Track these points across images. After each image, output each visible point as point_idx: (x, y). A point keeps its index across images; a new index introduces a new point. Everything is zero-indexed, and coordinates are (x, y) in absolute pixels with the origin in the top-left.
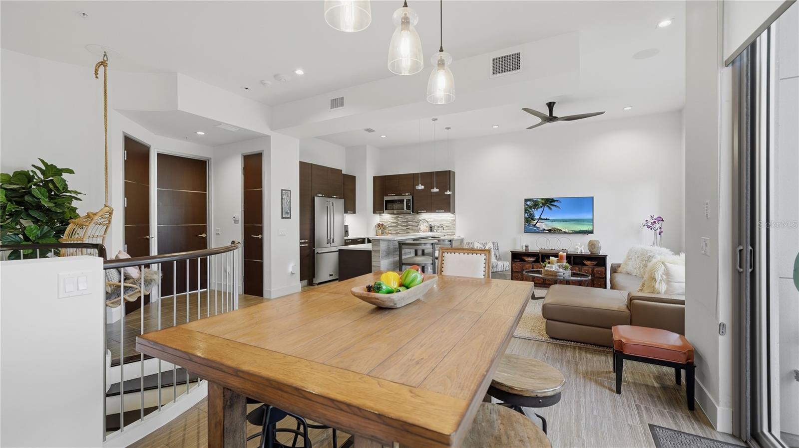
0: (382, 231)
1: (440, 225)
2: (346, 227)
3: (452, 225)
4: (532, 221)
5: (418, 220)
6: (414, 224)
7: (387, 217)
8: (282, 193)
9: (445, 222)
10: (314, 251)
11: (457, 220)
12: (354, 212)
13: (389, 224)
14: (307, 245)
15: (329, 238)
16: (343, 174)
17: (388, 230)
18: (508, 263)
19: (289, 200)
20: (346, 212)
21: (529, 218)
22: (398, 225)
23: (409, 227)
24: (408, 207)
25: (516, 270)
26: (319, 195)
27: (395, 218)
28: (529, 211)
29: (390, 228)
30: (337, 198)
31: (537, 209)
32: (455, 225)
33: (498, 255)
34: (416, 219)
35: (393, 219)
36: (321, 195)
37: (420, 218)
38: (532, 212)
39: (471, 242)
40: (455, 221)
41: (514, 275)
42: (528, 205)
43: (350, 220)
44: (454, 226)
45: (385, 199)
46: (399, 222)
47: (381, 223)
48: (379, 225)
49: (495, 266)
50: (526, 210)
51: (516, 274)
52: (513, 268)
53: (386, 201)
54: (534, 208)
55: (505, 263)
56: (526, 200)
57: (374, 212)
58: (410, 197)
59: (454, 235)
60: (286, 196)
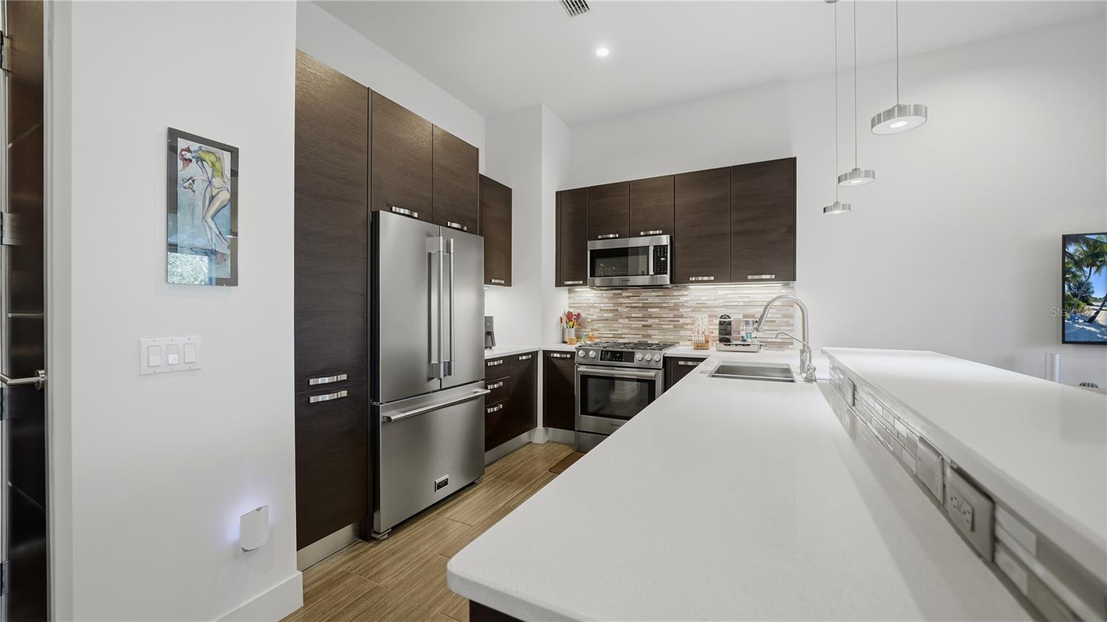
0: (577, 331)
1: (745, 316)
2: (489, 320)
3: (785, 316)
4: (1083, 305)
6: (665, 313)
7: (589, 297)
8: (172, 149)
9: (760, 309)
10: (375, 411)
12: (508, 283)
13: (594, 314)
14: (344, 393)
15: (434, 361)
16: (480, 174)
17: (592, 330)
19: (225, 196)
20: (488, 281)
21: (1075, 295)
22: (617, 316)
23: (650, 321)
24: (660, 269)
26: (399, 210)
27: (610, 298)
28: (1075, 276)
29: (597, 325)
30: (461, 230)
31: (1099, 268)
32: (792, 316)
34: (672, 302)
35: (606, 300)
36: (407, 212)
37: (682, 299)
38: (1083, 279)
42: (1071, 256)
43: (496, 300)
44: (791, 320)
45: (589, 248)
46: (620, 309)
47: (575, 312)
48: (569, 316)
50: (1065, 271)
53: (591, 251)
54: (1090, 265)
56: (1067, 239)
57: (559, 283)
58: (665, 240)
59: (791, 346)
60: (202, 160)
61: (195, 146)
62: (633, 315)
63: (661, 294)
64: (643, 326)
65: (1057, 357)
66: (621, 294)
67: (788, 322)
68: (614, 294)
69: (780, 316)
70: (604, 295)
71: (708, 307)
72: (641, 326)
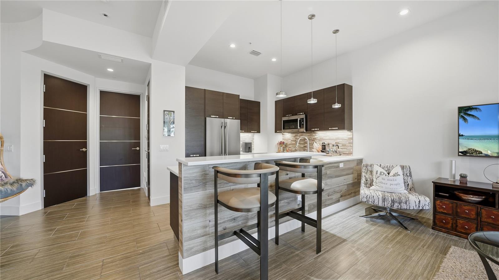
0: (283, 148)
1: (335, 143)
3: (349, 143)
5: (314, 139)
7: (287, 136)
9: (341, 140)
11: (354, 138)
12: (259, 131)
13: (289, 142)
16: (240, 99)
17: (289, 148)
18: (427, 199)
22: (296, 143)
24: (302, 126)
25: (441, 210)
26: (213, 116)
27: (294, 137)
29: (290, 146)
30: (233, 119)
32: (352, 143)
33: (410, 183)
37: (316, 137)
39: (369, 163)
40: (352, 139)
41: (438, 217)
46: (297, 140)
47: (283, 141)
48: (281, 143)
49: (404, 201)
51: (443, 216)
52: (438, 207)
53: (283, 121)
55: (422, 198)
57: (276, 132)
58: (303, 116)
59: (352, 155)
60: (169, 114)
61: (167, 112)
62: (301, 142)
63: (309, 135)
64: (304, 146)
65: (454, 162)
66: (297, 135)
67: (351, 145)
68: (295, 135)
69: (348, 143)
70: (293, 135)
71: (324, 140)
72: (303, 146)
